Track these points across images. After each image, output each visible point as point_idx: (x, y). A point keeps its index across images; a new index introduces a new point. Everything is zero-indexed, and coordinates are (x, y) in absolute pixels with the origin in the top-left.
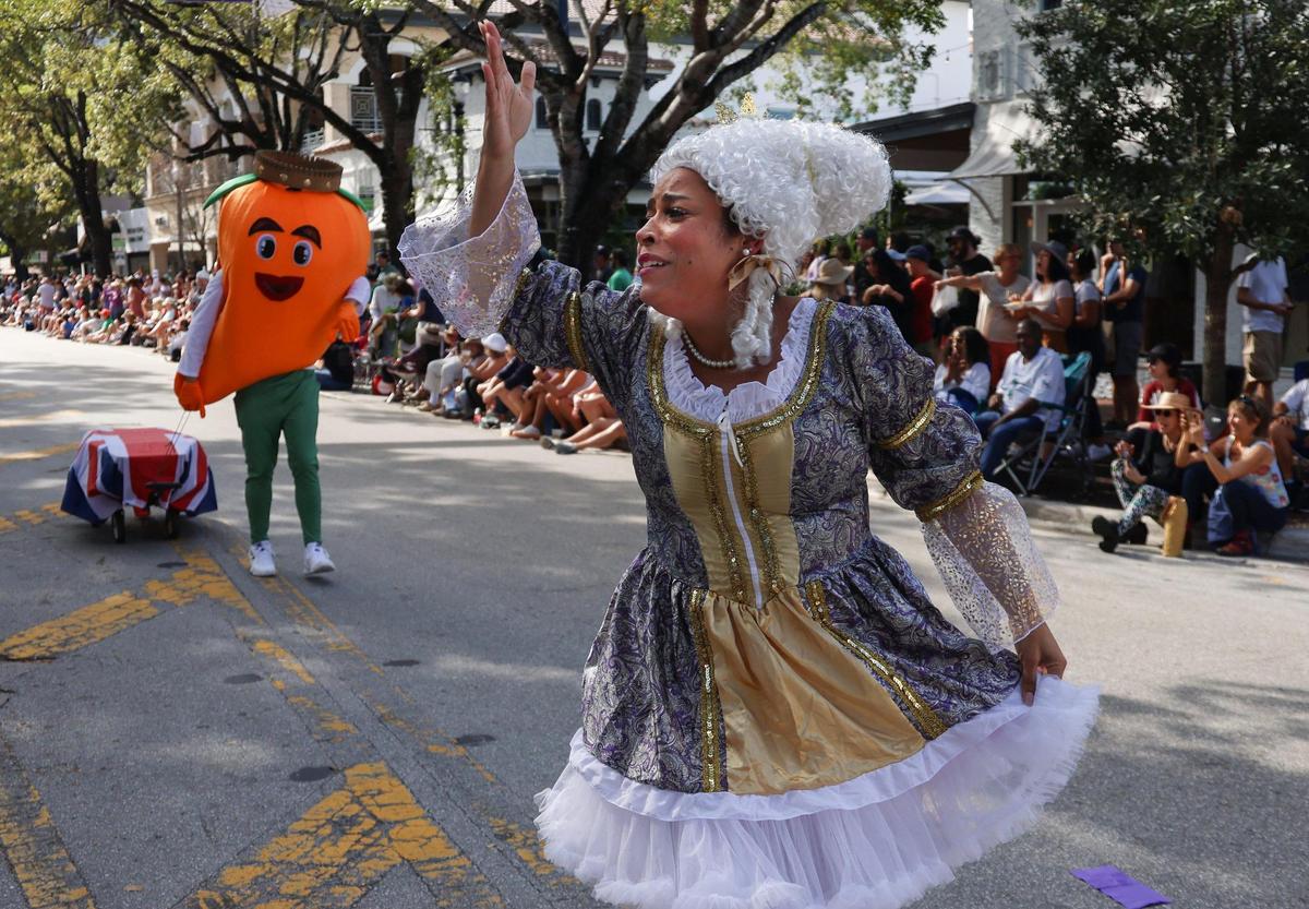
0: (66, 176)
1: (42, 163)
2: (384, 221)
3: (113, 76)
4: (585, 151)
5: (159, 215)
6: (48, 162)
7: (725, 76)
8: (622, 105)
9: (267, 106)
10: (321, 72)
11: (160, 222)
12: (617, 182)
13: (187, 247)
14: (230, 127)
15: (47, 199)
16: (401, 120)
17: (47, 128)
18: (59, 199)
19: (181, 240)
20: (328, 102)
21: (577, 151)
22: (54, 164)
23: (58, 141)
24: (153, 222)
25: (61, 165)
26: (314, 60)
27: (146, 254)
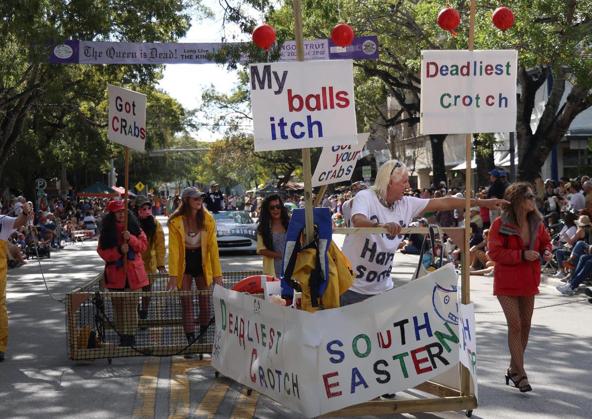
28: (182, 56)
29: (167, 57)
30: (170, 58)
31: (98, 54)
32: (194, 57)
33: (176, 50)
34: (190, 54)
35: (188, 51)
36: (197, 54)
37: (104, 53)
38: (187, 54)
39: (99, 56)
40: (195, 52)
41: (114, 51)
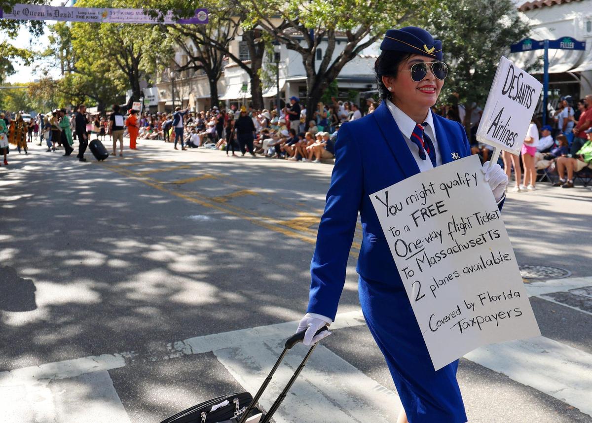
0: (125, 75)
1: (116, 70)
2: (251, 94)
3: (150, 39)
4: (315, 73)
5: (162, 91)
6: (119, 69)
7: (360, 49)
8: (327, 58)
9: (207, 51)
10: (228, 38)
11: (162, 93)
12: (324, 83)
13: (176, 103)
14: (194, 59)
15: (119, 84)
16: (257, 58)
17: (119, 56)
18: (123, 84)
19: (174, 100)
20: (230, 51)
21: (312, 73)
22: (121, 70)
23: (123, 61)
24: (160, 93)
25: (124, 70)
26: (226, 32)
27: (156, 106)
28: (77, 16)
29: (66, 17)
30: (68, 17)
31: (16, 12)
32: (85, 17)
33: (72, 12)
34: (82, 15)
35: (81, 13)
36: (87, 15)
37: (21, 11)
38: (80, 15)
39: (18, 14)
40: (86, 14)
41: (28, 10)
